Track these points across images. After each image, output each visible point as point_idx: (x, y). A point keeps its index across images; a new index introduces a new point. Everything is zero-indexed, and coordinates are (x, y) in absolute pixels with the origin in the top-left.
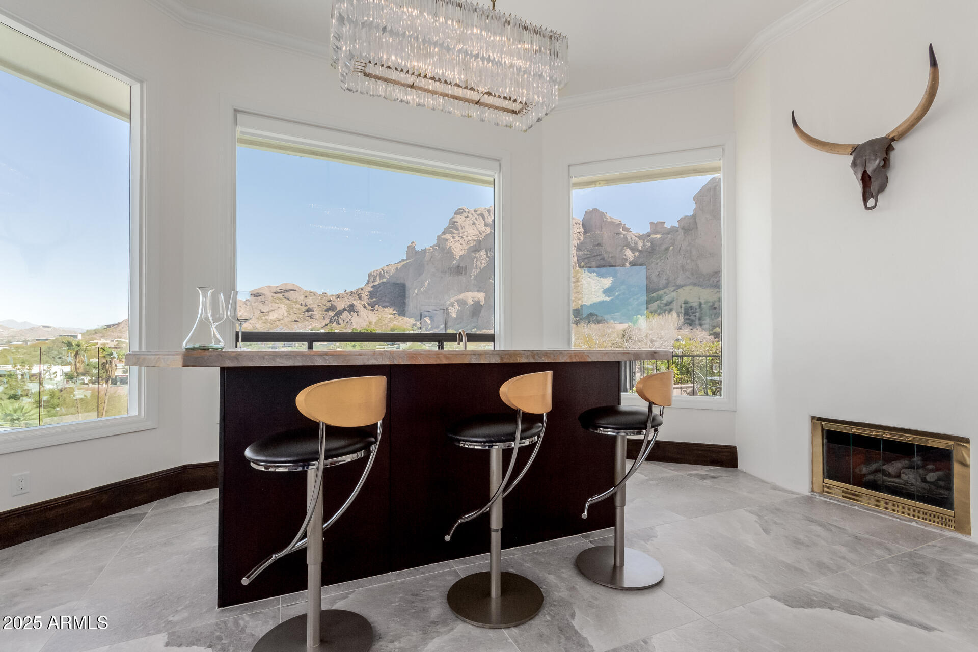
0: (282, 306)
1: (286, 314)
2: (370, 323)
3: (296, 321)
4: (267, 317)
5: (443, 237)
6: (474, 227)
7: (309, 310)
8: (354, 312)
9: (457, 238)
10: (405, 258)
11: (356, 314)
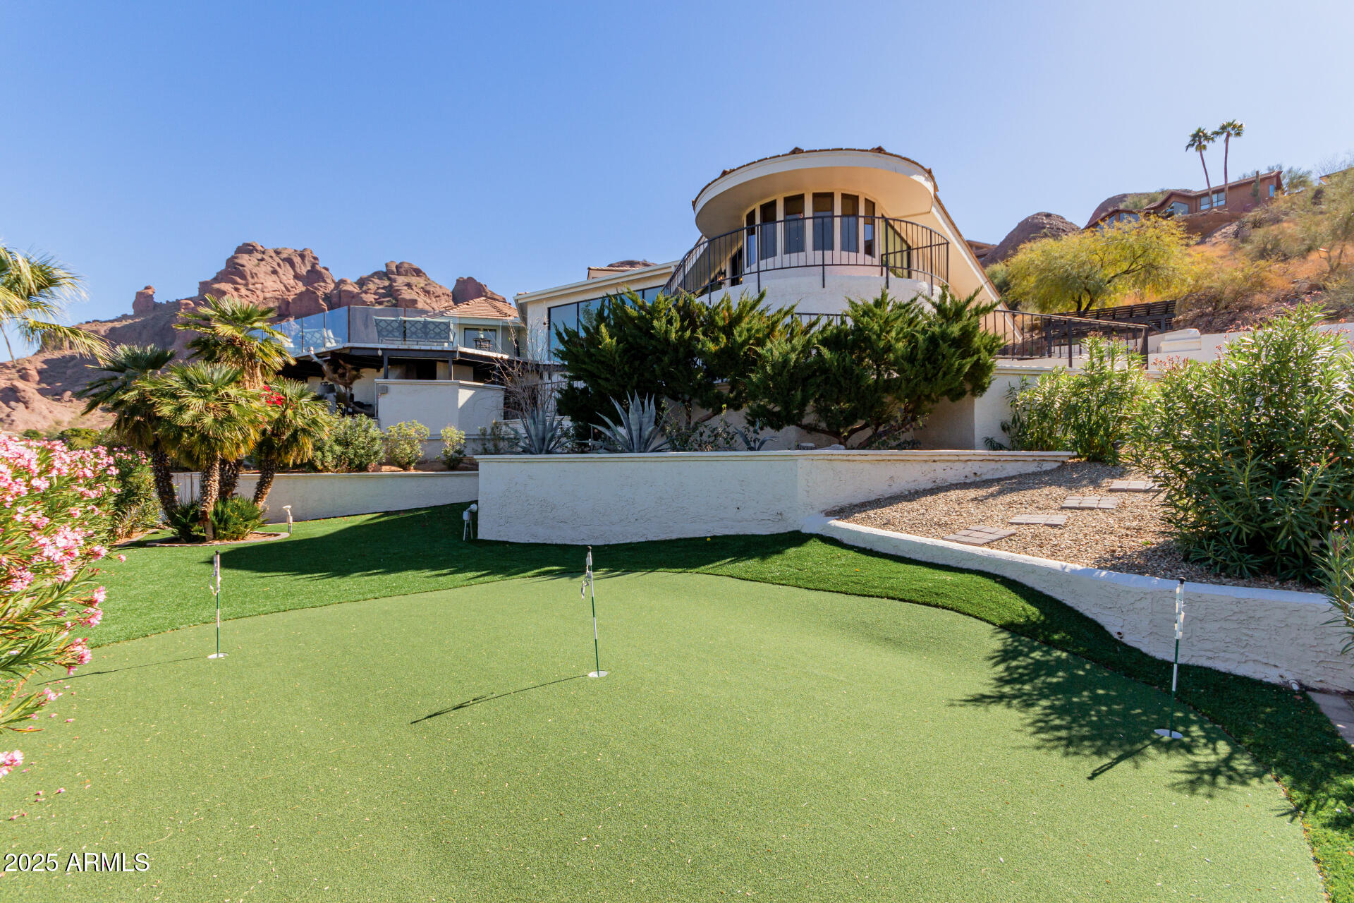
2: (58, 423)
5: (216, 286)
6: (274, 277)
8: (18, 400)
9: (243, 291)
10: (131, 312)
11: (21, 406)
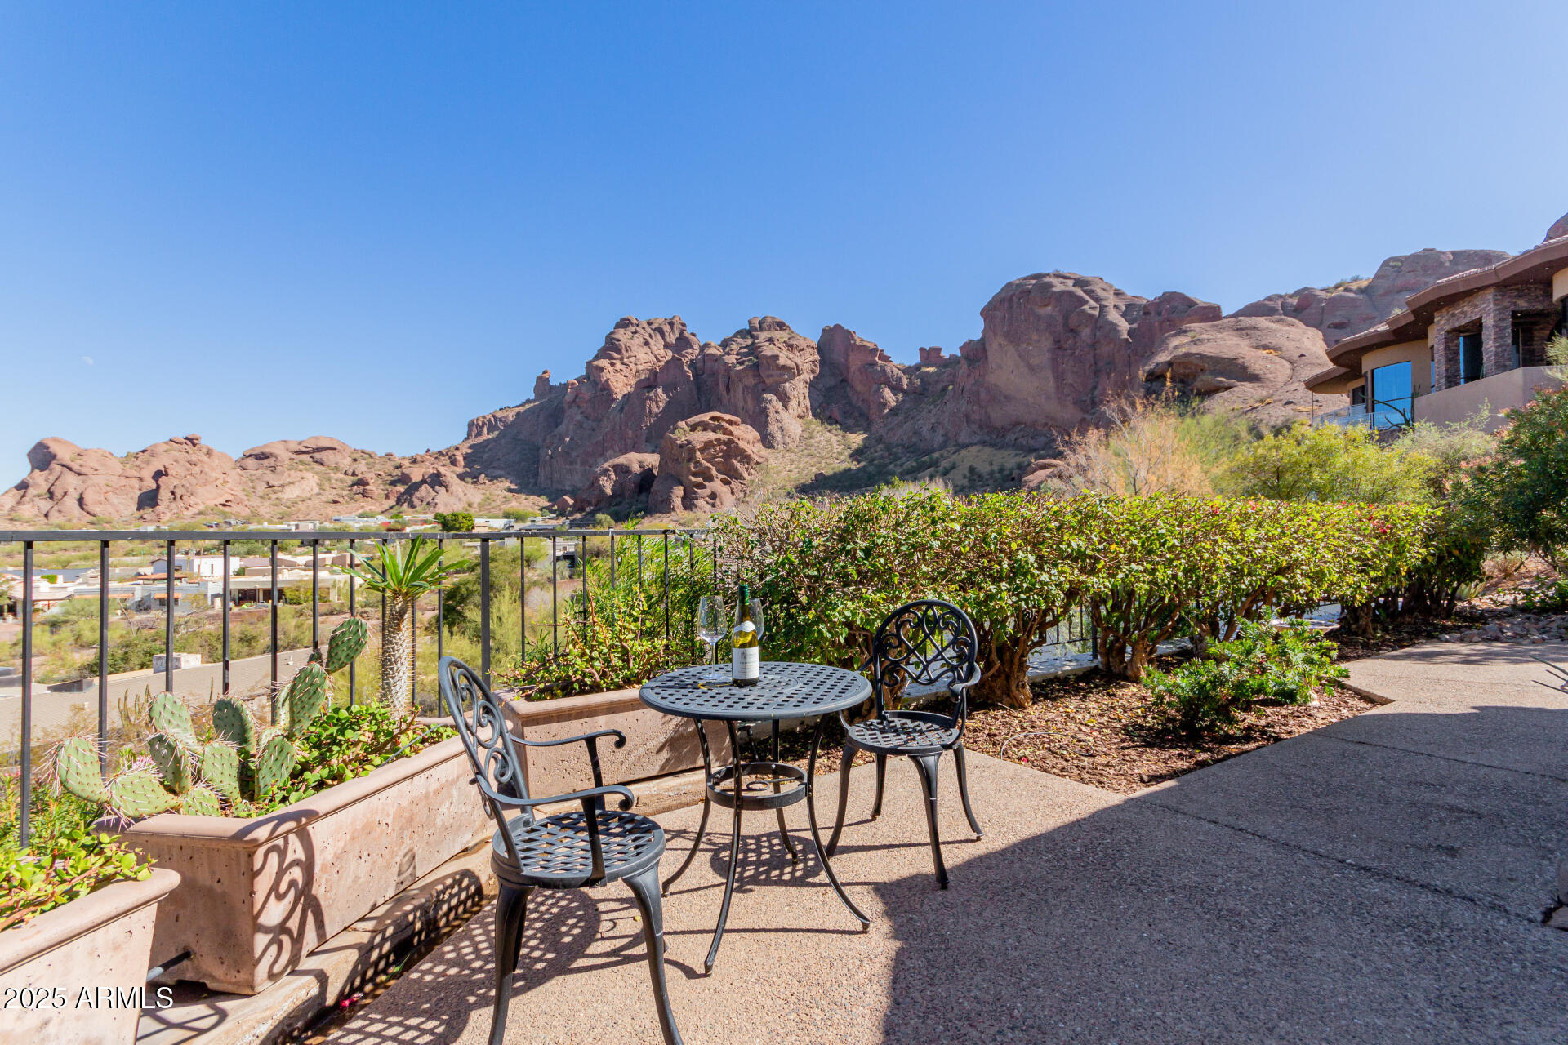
0: (308, 475)
1: (316, 490)
2: (470, 505)
3: (335, 502)
4: (280, 495)
5: (596, 363)
6: (646, 349)
7: (362, 482)
8: (441, 485)
9: (619, 366)
10: (532, 397)
11: (443, 489)
